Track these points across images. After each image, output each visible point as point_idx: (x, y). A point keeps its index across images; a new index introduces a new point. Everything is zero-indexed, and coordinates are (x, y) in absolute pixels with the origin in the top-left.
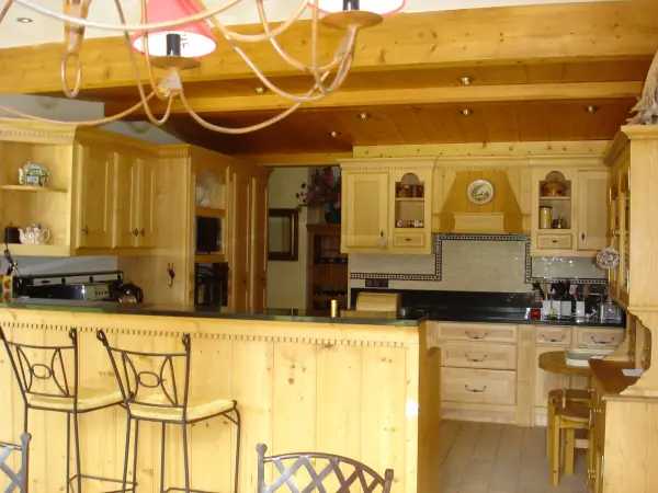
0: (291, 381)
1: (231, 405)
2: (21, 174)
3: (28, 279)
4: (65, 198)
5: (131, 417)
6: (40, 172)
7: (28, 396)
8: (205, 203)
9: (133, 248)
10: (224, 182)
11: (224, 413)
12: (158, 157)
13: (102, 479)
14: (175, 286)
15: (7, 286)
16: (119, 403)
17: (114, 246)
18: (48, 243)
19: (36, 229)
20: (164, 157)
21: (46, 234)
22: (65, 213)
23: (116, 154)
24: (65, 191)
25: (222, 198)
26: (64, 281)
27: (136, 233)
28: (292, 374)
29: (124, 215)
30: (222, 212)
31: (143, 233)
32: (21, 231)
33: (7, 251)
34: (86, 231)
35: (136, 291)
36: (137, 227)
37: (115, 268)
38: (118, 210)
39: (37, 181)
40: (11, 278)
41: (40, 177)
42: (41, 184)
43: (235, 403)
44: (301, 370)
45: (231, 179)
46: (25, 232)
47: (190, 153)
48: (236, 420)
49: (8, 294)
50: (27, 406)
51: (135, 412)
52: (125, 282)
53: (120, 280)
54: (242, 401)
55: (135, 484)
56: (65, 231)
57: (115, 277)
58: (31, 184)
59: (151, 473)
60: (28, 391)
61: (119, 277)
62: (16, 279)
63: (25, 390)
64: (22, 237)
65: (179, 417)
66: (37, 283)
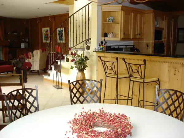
0: (175, 74)
1: (157, 80)
2: (108, 19)
3: (110, 46)
4: (119, 25)
5: (130, 80)
6: (112, 19)
7: (107, 74)
8: (158, 26)
9: (137, 39)
10: (163, 20)
11: (155, 81)
12: (144, 13)
13: (124, 96)
14: (149, 49)
15: (104, 48)
16: (128, 77)
17: (132, 38)
18: (114, 37)
19: (112, 34)
20: (146, 13)
21: (114, 35)
22: (119, 29)
23: (132, 13)
24: (119, 23)
25: (163, 24)
26: (119, 47)
27: (138, 34)
28: (175, 72)
29: (135, 30)
30: (163, 29)
31: (140, 34)
32: (108, 34)
33: (104, 39)
34: (124, 34)
35: (138, 50)
36: (138, 33)
37: (133, 44)
38: (133, 28)
39: (112, 21)
40: (105, 46)
41: (113, 20)
42: (113, 22)
43: (159, 79)
44: (178, 71)
45: (166, 19)
46: (109, 34)
47: (153, 12)
48: (159, 84)
49: (104, 50)
50: (106, 76)
51: (132, 79)
52: (135, 48)
53: (134, 47)
54: (161, 79)
55: (132, 98)
56: (119, 34)
57: (132, 47)
58: (110, 22)
59: (136, 96)
60: (107, 72)
61: (134, 46)
62: (106, 46)
63: (106, 72)
64: (108, 36)
65: (143, 81)
66: (112, 47)
